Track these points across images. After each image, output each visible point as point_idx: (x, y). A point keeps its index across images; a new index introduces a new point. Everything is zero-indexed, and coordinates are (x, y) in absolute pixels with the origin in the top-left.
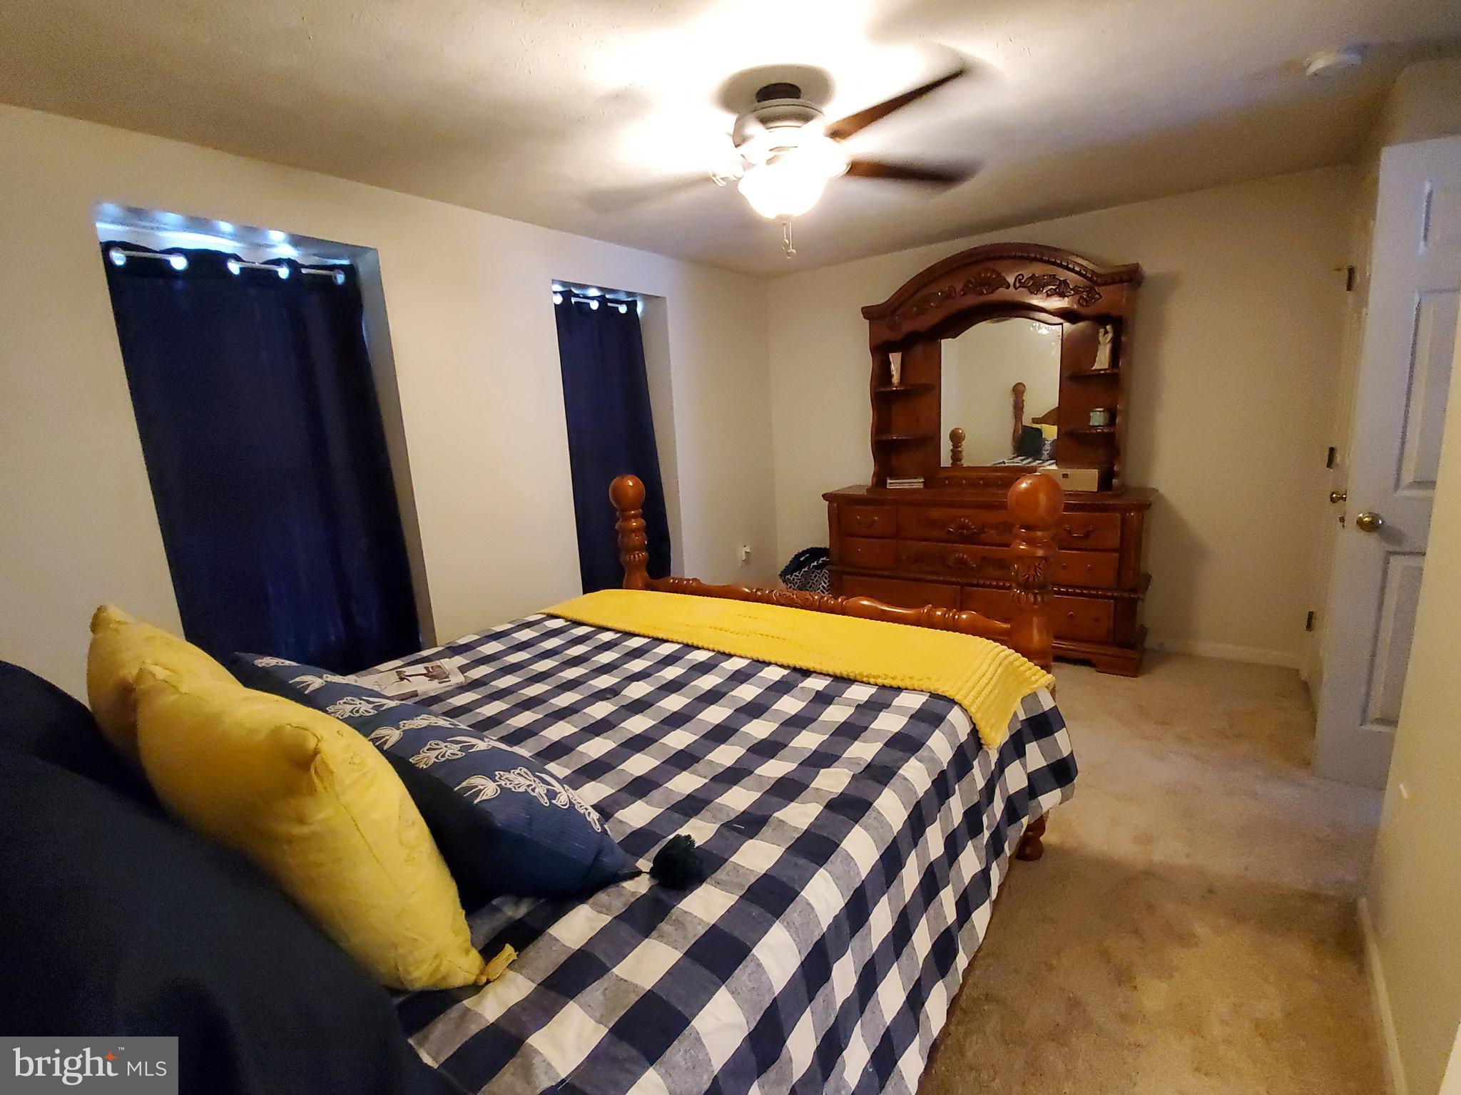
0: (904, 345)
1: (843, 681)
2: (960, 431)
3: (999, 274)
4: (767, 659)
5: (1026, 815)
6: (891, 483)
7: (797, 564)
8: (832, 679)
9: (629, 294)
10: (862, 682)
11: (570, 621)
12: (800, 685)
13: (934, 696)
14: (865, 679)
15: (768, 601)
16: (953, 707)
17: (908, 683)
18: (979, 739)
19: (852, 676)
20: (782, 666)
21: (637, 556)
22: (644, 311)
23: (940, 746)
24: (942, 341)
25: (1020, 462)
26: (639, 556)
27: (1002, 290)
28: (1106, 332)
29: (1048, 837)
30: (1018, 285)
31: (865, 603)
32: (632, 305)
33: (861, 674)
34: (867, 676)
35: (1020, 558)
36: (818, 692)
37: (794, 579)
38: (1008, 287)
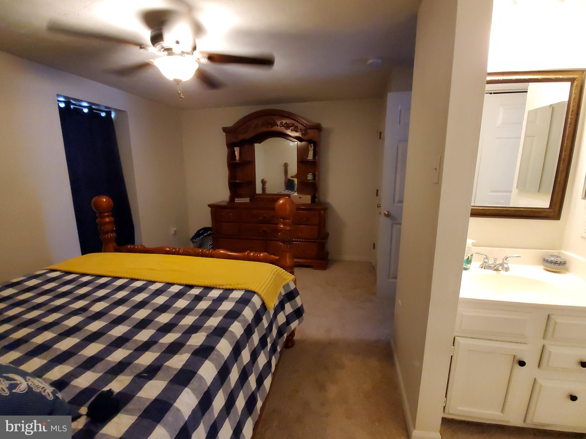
0: (241, 144)
1: (208, 288)
2: (265, 180)
3: (274, 121)
4: (173, 282)
5: (286, 333)
6: (237, 200)
7: (198, 234)
8: (203, 288)
9: (107, 107)
10: (217, 288)
11: (64, 272)
12: (188, 293)
13: (247, 291)
14: (218, 287)
15: (177, 253)
16: (254, 295)
17: (236, 287)
18: (265, 307)
19: (212, 286)
20: (180, 285)
21: (109, 236)
22: (115, 117)
23: (248, 313)
24: (255, 144)
25: (287, 192)
26: (110, 235)
27: (275, 127)
28: (311, 146)
29: (296, 337)
30: (281, 125)
31: (222, 252)
32: (109, 113)
33: (216, 285)
34: (219, 285)
35: (281, 230)
36: (196, 295)
37: (197, 241)
38: (278, 126)
